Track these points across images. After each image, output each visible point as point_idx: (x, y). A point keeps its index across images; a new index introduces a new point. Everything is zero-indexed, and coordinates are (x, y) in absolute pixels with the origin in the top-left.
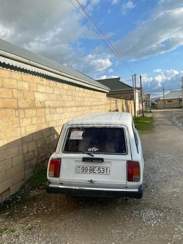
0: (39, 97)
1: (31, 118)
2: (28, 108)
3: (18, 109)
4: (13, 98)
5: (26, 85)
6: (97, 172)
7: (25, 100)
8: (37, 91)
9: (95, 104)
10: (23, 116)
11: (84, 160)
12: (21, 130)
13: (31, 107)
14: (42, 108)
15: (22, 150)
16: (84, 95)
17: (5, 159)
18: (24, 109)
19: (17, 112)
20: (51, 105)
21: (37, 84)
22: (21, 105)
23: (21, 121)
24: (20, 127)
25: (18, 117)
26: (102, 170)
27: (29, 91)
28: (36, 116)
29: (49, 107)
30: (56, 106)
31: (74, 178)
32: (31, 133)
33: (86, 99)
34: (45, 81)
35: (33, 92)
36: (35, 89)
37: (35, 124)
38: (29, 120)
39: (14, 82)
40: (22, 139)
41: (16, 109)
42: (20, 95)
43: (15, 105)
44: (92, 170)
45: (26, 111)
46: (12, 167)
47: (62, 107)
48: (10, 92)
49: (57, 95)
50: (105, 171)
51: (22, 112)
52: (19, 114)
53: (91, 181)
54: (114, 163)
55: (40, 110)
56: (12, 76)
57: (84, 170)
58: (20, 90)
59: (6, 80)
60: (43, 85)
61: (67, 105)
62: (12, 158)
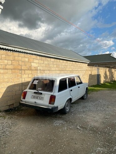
0: (34, 65)
1: (28, 74)
2: (27, 70)
3: (21, 70)
4: (19, 65)
5: (27, 60)
6: (39, 99)
7: (25, 66)
8: (33, 62)
9: (76, 70)
10: (24, 73)
11: (35, 93)
12: (22, 79)
13: (28, 69)
14: (36, 70)
15: (22, 88)
16: (66, 64)
17: (12, 91)
18: (25, 70)
19: (21, 71)
20: (42, 69)
21: (33, 59)
22: (23, 68)
23: (22, 75)
24: (22, 78)
25: (21, 73)
26: (41, 98)
27: (28, 62)
28: (31, 74)
29: (40, 70)
30: (45, 69)
31: (30, 100)
32: (27, 81)
33: (68, 67)
34: (38, 57)
35: (31, 62)
36: (32, 61)
37: (30, 78)
38: (27, 76)
39: (20, 58)
40: (22, 83)
41: (20, 70)
42: (23, 64)
43: (20, 68)
44: (37, 98)
45: (26, 71)
46: (16, 95)
47: (49, 70)
48: (18, 62)
49: (46, 64)
50: (42, 99)
51: (23, 71)
52: (22, 72)
53: (35, 102)
54: (46, 95)
55: (34, 71)
56: (19, 55)
57: (34, 97)
58: (23, 61)
59: (16, 57)
60: (37, 59)
61: (52, 69)
62: (16, 91)
